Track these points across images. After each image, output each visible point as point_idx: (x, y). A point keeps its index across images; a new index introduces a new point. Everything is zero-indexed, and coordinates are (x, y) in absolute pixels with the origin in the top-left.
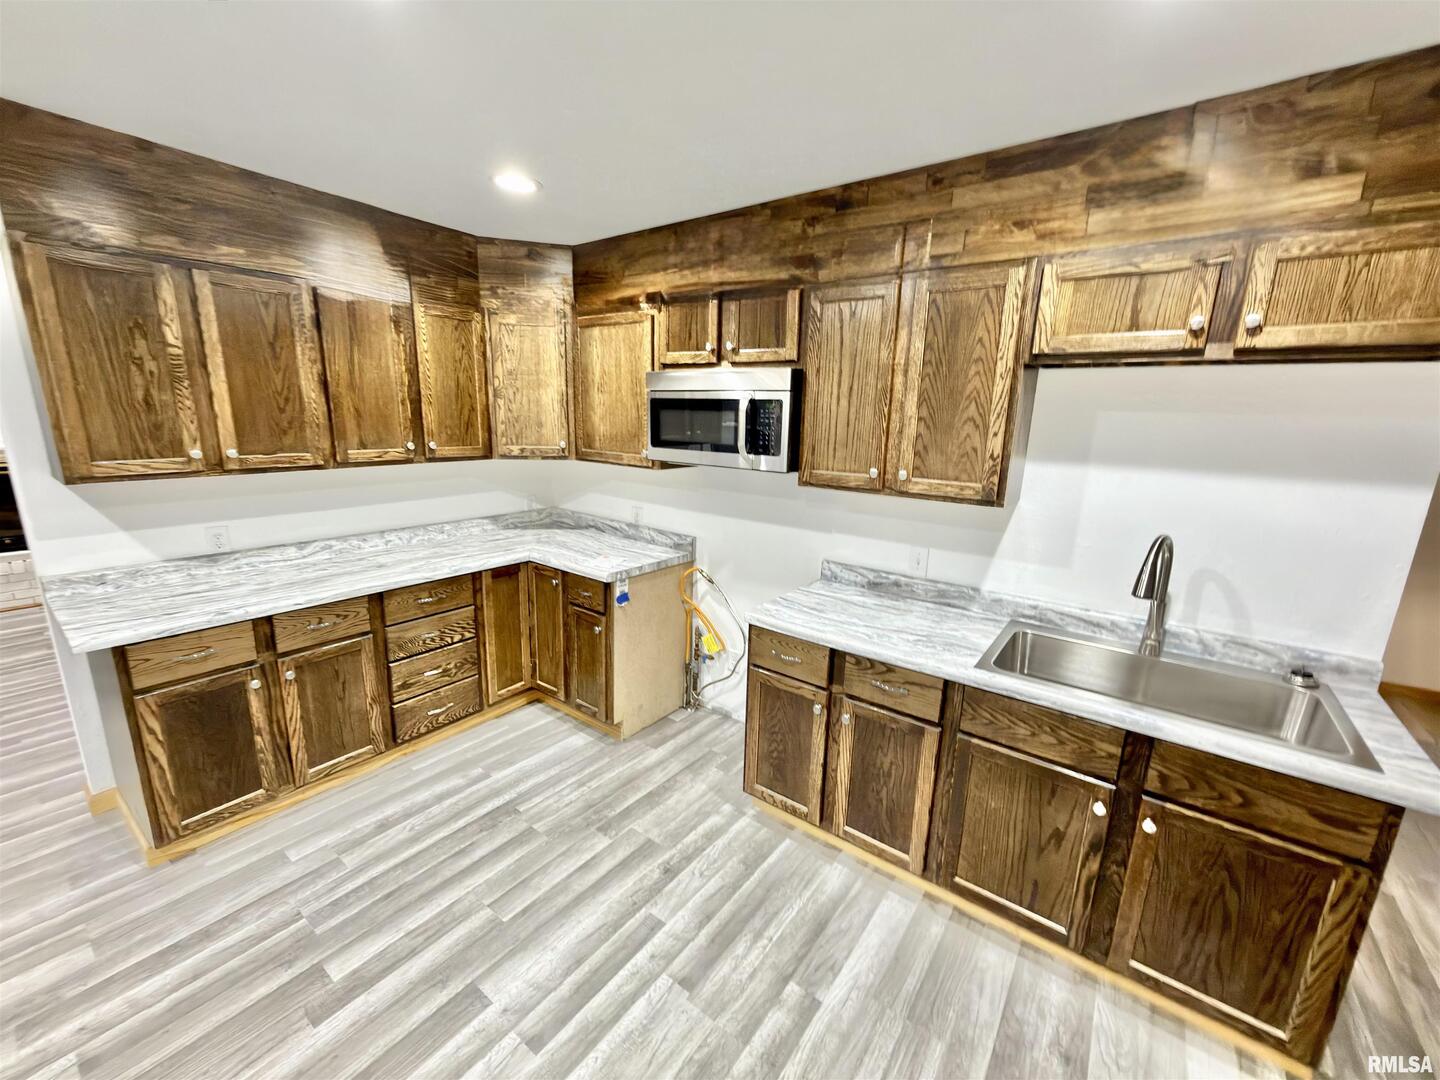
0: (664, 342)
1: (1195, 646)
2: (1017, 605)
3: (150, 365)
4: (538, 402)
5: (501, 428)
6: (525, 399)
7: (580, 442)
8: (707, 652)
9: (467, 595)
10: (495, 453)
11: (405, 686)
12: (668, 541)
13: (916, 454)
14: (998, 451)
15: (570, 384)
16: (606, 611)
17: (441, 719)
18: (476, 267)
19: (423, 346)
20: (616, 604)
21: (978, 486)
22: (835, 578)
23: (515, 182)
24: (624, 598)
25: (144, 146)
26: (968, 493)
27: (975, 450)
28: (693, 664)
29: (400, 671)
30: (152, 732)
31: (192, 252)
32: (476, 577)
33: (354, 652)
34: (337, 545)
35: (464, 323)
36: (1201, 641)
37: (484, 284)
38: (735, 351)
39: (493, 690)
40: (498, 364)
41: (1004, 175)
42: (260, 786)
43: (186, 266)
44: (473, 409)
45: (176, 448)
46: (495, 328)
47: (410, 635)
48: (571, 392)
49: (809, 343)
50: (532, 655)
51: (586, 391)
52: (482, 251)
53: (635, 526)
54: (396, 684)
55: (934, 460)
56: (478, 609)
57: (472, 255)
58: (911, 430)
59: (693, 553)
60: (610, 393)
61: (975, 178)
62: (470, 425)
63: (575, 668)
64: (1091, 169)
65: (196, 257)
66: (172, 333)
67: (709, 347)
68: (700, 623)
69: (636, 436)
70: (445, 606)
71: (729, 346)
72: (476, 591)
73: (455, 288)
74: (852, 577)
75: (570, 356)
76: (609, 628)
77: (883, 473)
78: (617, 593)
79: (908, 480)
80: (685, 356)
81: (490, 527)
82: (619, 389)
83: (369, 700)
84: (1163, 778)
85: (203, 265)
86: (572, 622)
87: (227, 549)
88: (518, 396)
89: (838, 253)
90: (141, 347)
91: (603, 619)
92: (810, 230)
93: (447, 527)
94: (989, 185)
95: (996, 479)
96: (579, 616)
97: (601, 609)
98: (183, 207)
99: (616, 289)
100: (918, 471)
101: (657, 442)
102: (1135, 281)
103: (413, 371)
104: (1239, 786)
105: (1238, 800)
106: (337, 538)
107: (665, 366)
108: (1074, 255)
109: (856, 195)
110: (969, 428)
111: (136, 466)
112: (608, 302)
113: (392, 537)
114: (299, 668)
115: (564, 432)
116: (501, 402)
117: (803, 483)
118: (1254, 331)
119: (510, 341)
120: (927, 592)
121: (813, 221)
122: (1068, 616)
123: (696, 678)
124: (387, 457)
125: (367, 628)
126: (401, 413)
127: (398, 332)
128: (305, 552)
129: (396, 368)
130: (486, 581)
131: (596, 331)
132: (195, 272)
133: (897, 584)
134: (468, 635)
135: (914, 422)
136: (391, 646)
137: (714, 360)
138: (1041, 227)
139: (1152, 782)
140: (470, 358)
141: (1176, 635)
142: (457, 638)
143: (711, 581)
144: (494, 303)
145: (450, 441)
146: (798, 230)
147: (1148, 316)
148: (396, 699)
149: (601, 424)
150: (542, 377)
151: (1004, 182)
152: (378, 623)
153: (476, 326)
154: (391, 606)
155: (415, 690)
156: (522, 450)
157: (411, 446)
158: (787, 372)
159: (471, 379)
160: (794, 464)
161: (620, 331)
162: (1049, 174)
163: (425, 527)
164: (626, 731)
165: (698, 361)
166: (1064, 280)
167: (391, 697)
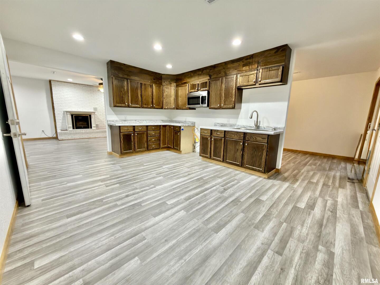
0: (190, 89)
1: (263, 128)
2: (241, 126)
3: (123, 92)
4: (170, 100)
5: (164, 104)
6: (168, 99)
7: (177, 106)
8: (196, 142)
9: (159, 129)
10: (163, 108)
11: (149, 141)
12: (191, 123)
13: (224, 102)
14: (234, 100)
15: (176, 97)
16: (180, 131)
17: (154, 148)
18: (162, 78)
19: (154, 90)
20: (181, 130)
21: (232, 106)
22: (216, 125)
23: (169, 66)
24: (183, 129)
25: (125, 64)
26: (231, 107)
27: (231, 101)
28: (194, 144)
29: (149, 138)
30: (122, 138)
31: (128, 77)
32: (160, 126)
33: (144, 133)
34: (140, 121)
35: (160, 87)
36: (264, 127)
37: (163, 81)
38: (200, 89)
39: (162, 146)
40: (164, 94)
41: (234, 63)
42: (132, 150)
43: (127, 79)
44: (160, 101)
45: (124, 103)
46: (164, 88)
47: (151, 133)
48: (175, 98)
49: (210, 87)
50: (168, 141)
51: (178, 98)
52: (163, 76)
53: (185, 121)
54: (149, 140)
55: (227, 103)
56: (160, 131)
57: (161, 77)
58: (223, 99)
59: (195, 125)
60: (182, 98)
61: (230, 63)
62: (160, 103)
63: (175, 142)
64: (243, 62)
65: (128, 78)
66: (125, 88)
67: (196, 89)
68: (196, 137)
69: (186, 104)
70: (156, 130)
71: (199, 88)
72: (160, 128)
73: (159, 82)
74: (219, 125)
75: (176, 92)
76: (180, 134)
77: (220, 105)
78: (182, 129)
79: (223, 106)
80: (193, 91)
81: (161, 122)
82: (183, 97)
83: (145, 141)
84: (248, 138)
85: (129, 79)
86: (174, 134)
87: (126, 120)
88: (167, 99)
89: (214, 74)
90: (122, 90)
91: (179, 132)
92: (210, 71)
93: (155, 121)
94: (232, 64)
95: (234, 104)
96: (176, 133)
97: (179, 131)
98: (128, 72)
99: (183, 81)
100: (225, 104)
101: (189, 104)
102: (248, 76)
103: (152, 94)
104: (255, 137)
105: (255, 138)
106: (140, 120)
107: (190, 92)
108: (242, 73)
109: (216, 66)
110: (230, 98)
111: (120, 105)
112: (182, 83)
113: (147, 121)
114: (137, 134)
115: (174, 105)
116: (165, 100)
117: (210, 108)
118: (260, 81)
119: (166, 90)
120: (229, 125)
121: (211, 70)
122: (248, 126)
123: (195, 147)
124: (148, 107)
125: (146, 130)
126: (150, 100)
127: (151, 88)
128: (136, 121)
129: (150, 94)
130: (162, 127)
131: (180, 88)
132: (128, 80)
133: (225, 125)
134: (159, 135)
135: (224, 97)
136: (148, 134)
137: (197, 91)
138: (238, 70)
139: (247, 139)
140: (160, 93)
141: (261, 127)
142: (157, 135)
143: (197, 129)
144: (164, 84)
145: (157, 105)
146: (209, 71)
147: (249, 81)
148: (148, 143)
149: (180, 103)
150: (171, 96)
151: (234, 64)
152: (147, 130)
153: (161, 88)
154: (149, 128)
155: (151, 142)
156: (168, 108)
157: (151, 105)
158: (207, 91)
159: (160, 96)
160: (208, 106)
161: (184, 87)
162: (238, 63)
163: (152, 120)
164: (183, 152)
165: (195, 91)
166: (240, 76)
167: (148, 142)
